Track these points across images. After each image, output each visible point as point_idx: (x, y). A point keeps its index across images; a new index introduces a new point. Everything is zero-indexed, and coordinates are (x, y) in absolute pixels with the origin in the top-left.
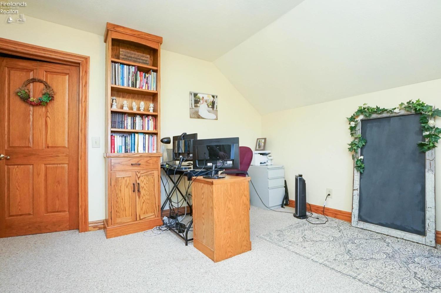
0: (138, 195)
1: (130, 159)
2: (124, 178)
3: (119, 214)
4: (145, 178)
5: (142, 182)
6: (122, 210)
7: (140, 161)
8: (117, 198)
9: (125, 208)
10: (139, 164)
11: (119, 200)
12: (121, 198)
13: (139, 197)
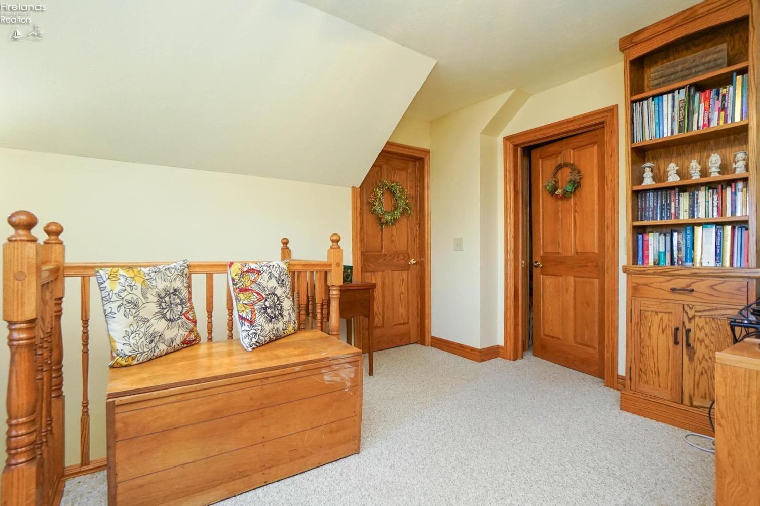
0: (687, 354)
1: (669, 278)
2: (657, 313)
3: (645, 377)
4: (706, 323)
5: (701, 331)
6: (652, 371)
7: (692, 285)
8: (643, 348)
9: (658, 369)
10: (692, 291)
11: (647, 352)
12: (650, 349)
13: (691, 359)
